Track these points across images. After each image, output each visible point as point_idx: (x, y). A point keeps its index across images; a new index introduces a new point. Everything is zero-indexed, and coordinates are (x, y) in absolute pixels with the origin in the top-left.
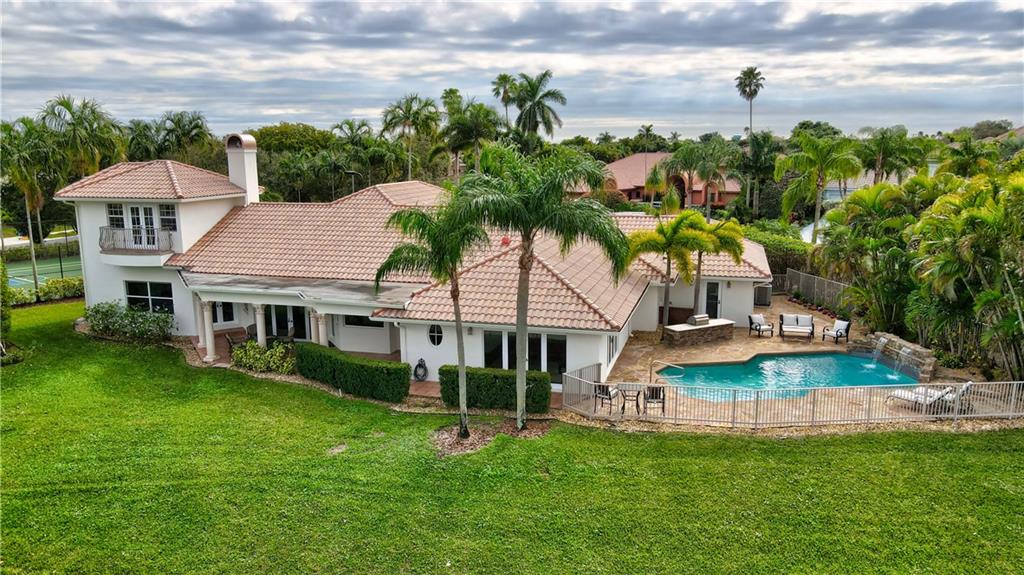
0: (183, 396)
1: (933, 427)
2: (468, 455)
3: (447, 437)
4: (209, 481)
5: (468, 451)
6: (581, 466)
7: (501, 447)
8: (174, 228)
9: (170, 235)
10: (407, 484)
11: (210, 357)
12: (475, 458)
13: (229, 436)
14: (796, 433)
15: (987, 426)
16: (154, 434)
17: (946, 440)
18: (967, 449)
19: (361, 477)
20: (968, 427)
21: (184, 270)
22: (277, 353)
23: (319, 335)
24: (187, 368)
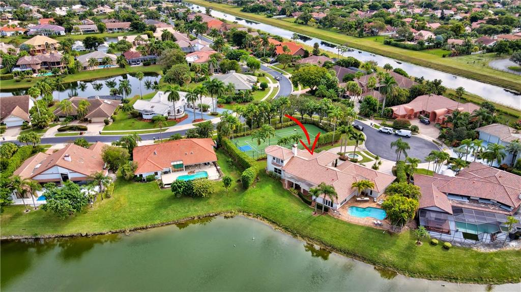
1: (373, 227)
3: (313, 213)
6: (327, 221)
7: (319, 216)
8: (283, 163)
12: (315, 217)
15: (380, 229)
17: (373, 230)
21: (284, 170)
22: (296, 191)
23: (302, 191)
24: (283, 188)
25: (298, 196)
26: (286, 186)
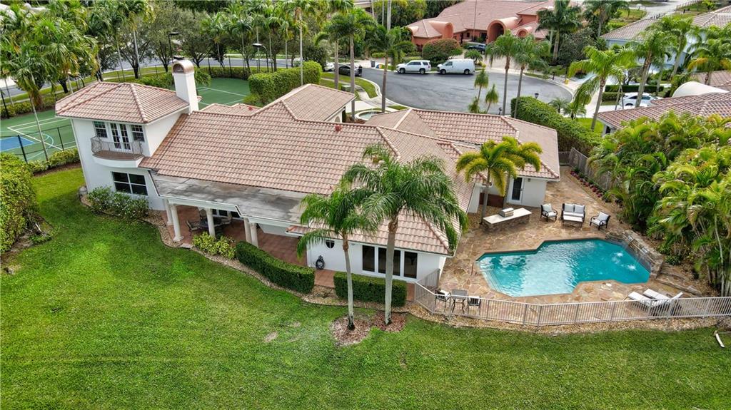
0: (165, 278)
1: (652, 326)
2: (355, 346)
3: (340, 328)
4: (193, 360)
5: (355, 342)
6: (426, 358)
7: (376, 339)
8: (143, 139)
9: (140, 145)
10: (317, 369)
11: (177, 238)
12: (359, 348)
13: (200, 321)
14: (563, 331)
15: (687, 325)
16: (152, 315)
17: (659, 339)
18: (672, 348)
19: (288, 362)
20: (675, 326)
21: (153, 171)
22: (223, 244)
23: (252, 237)
24: (164, 248)
25: (236, 265)
26: (175, 235)
